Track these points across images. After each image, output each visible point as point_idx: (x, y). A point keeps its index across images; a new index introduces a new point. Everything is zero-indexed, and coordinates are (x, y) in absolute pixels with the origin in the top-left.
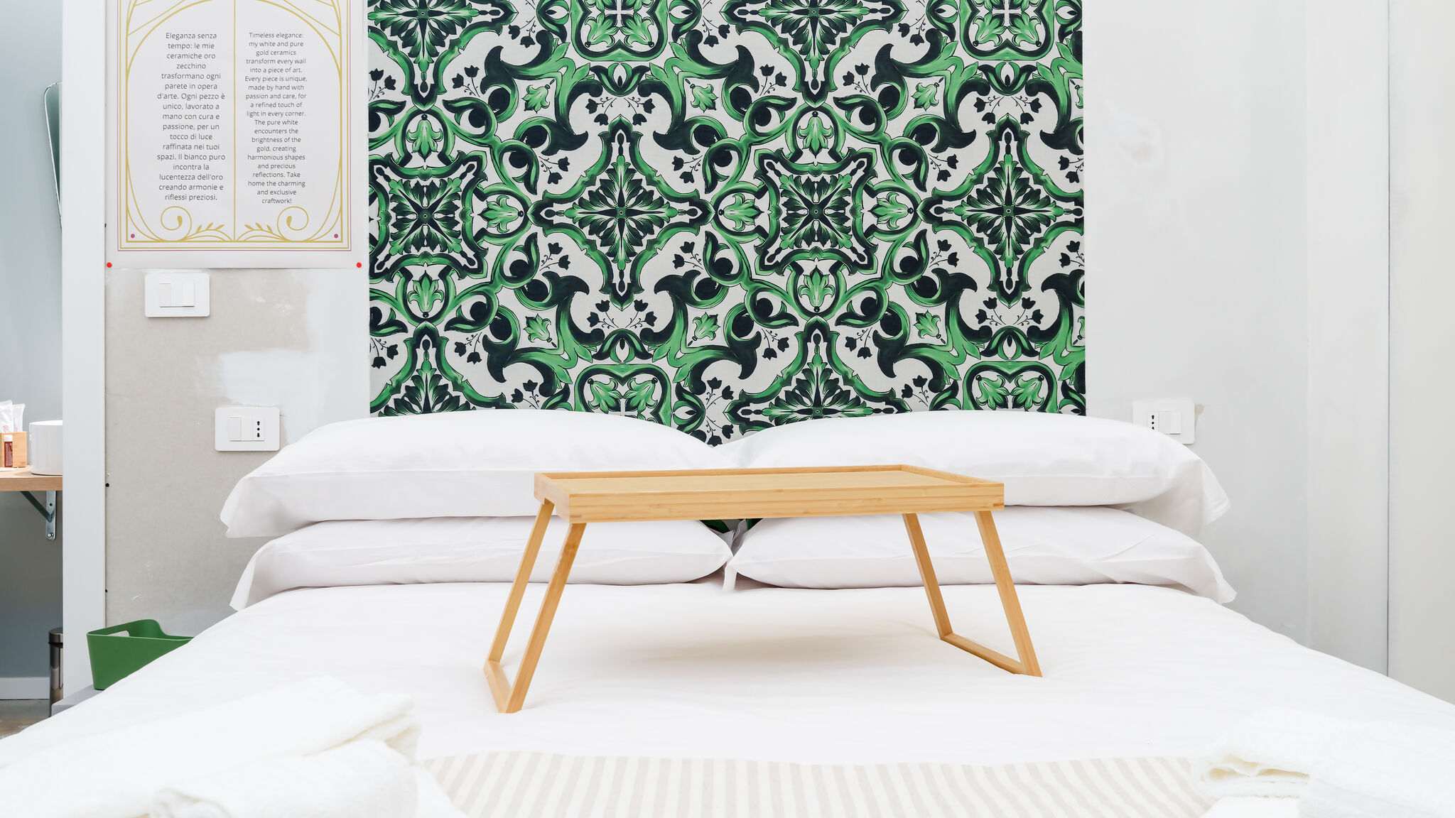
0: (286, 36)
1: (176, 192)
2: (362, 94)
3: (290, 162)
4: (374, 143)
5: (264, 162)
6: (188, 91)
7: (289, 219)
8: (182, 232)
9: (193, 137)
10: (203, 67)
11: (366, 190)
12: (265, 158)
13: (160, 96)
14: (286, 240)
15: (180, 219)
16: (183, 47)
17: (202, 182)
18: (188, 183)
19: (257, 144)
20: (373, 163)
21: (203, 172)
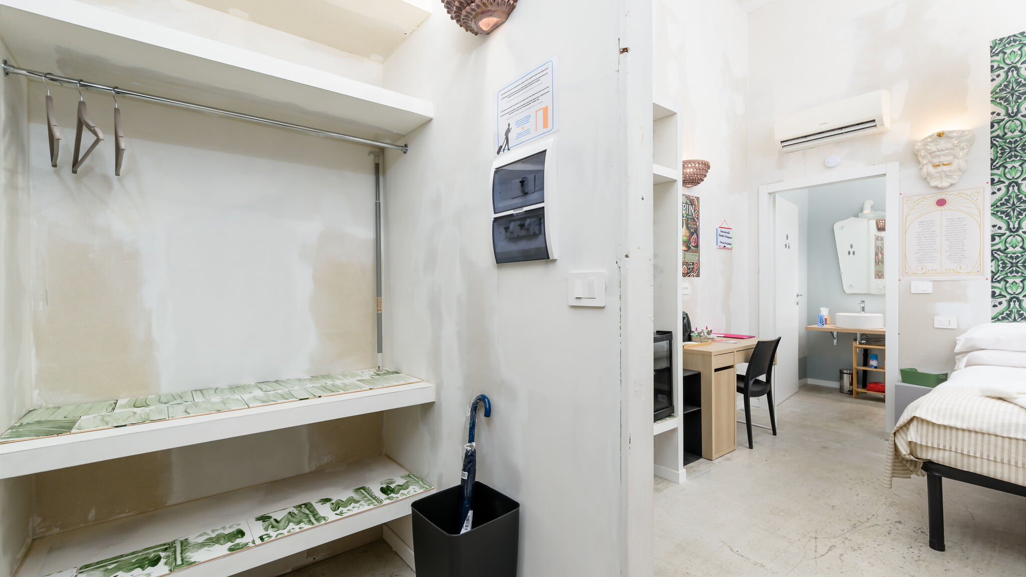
0: (960, 219)
1: (921, 261)
2: (988, 232)
3: (961, 252)
4: (993, 245)
5: (951, 252)
6: (925, 236)
7: (960, 267)
8: (924, 271)
9: (927, 247)
10: (930, 229)
11: (990, 258)
12: (951, 251)
13: (916, 238)
14: (958, 273)
15: (922, 269)
16: (923, 224)
17: (930, 259)
18: (924, 259)
19: (949, 248)
20: (992, 251)
21: (930, 256)
